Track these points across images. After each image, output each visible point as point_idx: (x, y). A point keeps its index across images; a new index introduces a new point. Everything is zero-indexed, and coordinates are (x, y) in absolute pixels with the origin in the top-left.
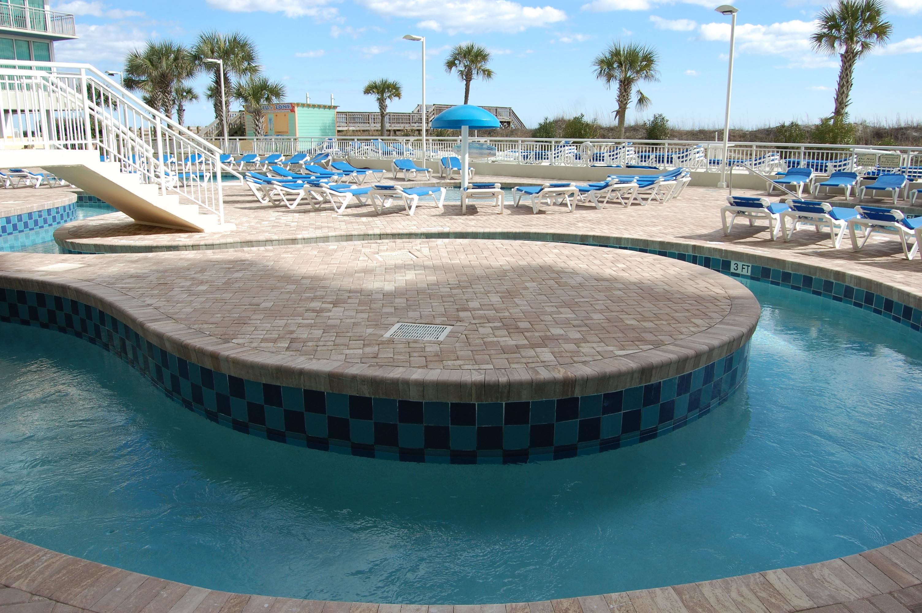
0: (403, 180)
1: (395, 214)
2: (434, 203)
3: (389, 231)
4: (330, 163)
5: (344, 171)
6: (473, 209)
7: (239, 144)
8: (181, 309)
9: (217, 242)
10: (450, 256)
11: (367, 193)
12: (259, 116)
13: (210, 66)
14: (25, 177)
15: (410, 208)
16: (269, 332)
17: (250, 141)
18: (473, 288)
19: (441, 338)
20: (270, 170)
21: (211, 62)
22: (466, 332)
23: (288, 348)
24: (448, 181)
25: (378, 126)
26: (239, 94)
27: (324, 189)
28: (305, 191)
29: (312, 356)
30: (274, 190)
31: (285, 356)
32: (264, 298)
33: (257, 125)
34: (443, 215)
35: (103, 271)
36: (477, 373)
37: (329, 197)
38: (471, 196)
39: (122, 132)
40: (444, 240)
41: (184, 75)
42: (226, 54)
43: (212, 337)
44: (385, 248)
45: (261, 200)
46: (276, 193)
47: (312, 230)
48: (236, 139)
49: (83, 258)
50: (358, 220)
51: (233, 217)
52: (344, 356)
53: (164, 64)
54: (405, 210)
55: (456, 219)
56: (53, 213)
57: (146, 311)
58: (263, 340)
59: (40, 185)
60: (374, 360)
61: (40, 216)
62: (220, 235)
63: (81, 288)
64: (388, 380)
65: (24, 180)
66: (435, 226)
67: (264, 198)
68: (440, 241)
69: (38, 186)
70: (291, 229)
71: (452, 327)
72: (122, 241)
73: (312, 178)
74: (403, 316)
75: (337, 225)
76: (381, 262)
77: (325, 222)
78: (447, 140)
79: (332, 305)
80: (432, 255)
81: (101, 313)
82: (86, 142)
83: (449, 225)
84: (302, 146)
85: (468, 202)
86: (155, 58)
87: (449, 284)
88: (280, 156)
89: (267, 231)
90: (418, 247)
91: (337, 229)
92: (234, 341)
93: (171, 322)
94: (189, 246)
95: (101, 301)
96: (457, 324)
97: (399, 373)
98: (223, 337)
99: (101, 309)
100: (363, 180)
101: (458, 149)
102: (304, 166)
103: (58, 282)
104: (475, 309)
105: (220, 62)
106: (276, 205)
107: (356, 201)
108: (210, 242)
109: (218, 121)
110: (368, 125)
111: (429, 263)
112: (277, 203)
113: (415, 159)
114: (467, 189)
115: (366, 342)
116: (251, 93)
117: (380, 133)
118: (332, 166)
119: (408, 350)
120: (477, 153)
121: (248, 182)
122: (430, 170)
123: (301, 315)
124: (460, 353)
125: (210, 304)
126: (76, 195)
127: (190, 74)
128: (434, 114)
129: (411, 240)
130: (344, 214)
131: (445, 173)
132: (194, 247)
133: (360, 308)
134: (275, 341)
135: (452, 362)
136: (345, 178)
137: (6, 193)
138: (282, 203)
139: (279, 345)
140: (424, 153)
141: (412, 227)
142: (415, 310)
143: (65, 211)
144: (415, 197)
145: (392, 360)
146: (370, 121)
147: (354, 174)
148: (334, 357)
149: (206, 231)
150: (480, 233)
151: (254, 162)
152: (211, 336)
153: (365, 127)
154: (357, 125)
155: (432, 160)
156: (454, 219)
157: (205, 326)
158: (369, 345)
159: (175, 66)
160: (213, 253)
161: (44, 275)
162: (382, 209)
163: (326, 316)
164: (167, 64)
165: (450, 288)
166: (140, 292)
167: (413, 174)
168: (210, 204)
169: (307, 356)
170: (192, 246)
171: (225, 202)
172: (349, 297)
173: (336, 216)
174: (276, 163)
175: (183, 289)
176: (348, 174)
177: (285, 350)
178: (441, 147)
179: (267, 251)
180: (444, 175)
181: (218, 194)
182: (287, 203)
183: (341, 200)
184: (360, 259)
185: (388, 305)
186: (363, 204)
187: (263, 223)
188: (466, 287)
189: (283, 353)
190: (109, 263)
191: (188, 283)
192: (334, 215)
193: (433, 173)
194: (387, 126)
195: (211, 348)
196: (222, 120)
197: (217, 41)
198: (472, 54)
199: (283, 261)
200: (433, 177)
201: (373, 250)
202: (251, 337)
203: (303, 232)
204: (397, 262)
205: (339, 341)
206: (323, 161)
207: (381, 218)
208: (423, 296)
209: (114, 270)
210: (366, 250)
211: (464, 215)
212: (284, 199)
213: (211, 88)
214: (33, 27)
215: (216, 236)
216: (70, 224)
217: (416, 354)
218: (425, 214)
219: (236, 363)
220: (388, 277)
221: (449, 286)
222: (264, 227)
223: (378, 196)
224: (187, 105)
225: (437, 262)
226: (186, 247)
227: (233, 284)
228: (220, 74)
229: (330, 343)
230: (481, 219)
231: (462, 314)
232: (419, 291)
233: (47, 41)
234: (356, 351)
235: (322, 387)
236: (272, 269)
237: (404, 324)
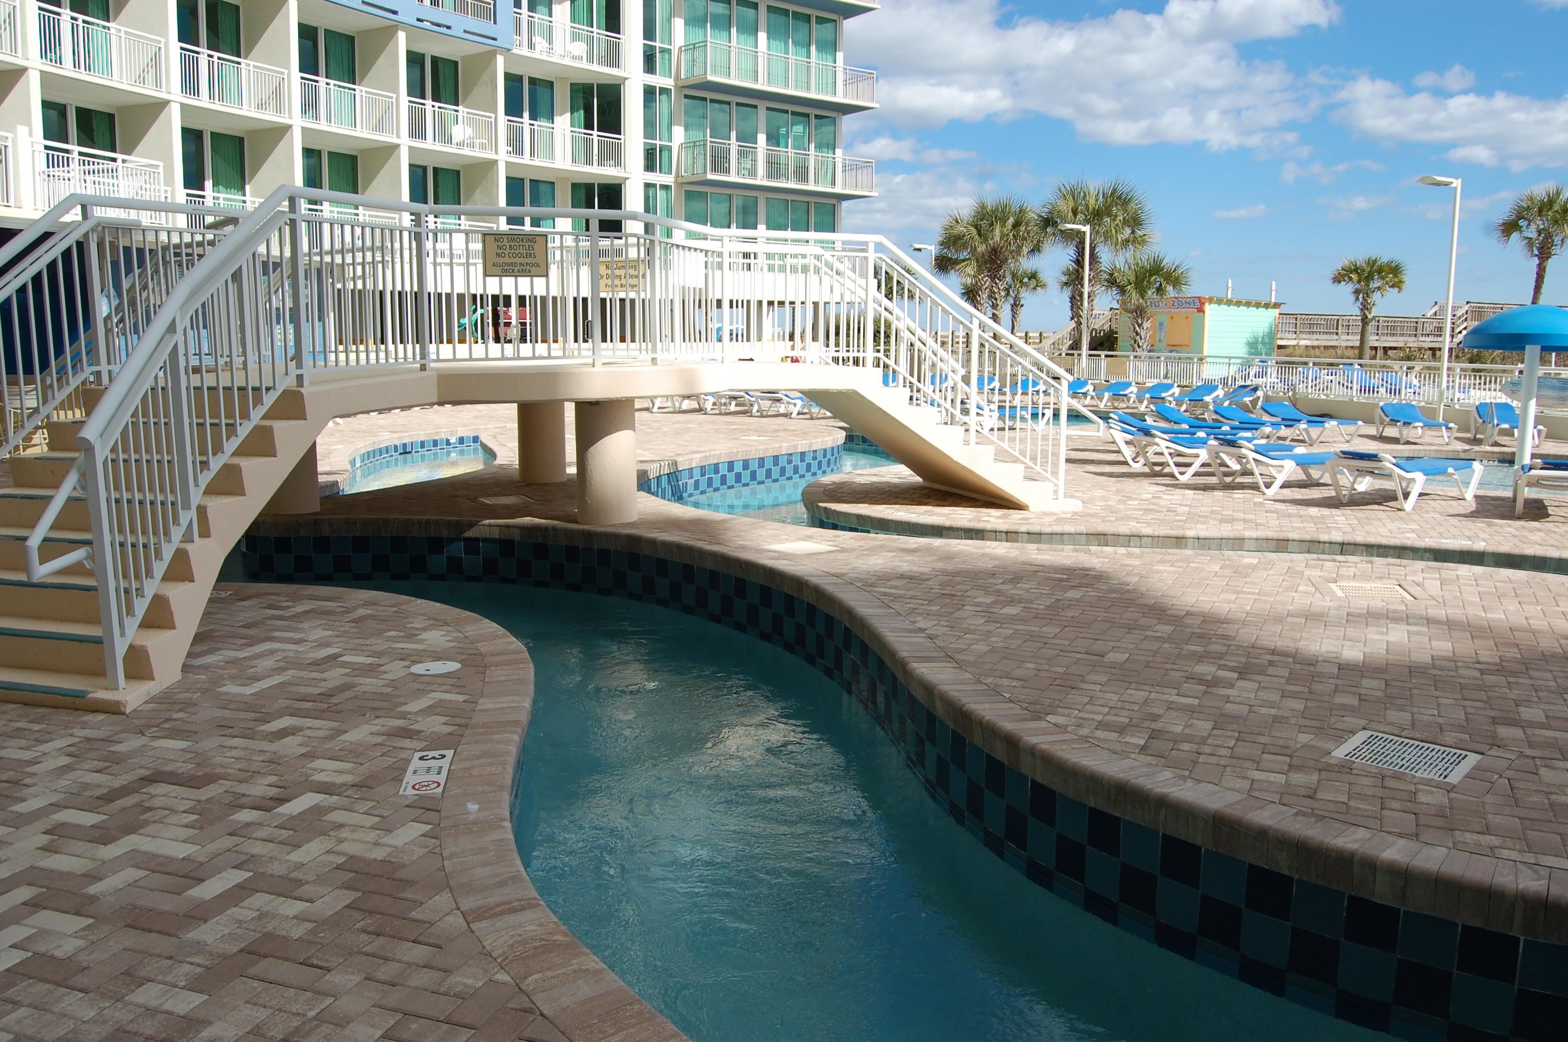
0: (1395, 441)
1: (1376, 507)
2: (1456, 489)
3: (1360, 538)
4: (1260, 403)
5: (1283, 419)
6: (1539, 509)
7: (1104, 363)
8: (970, 645)
9: (1048, 530)
10: (1484, 603)
11: (1323, 463)
12: (1142, 318)
13: (1069, 236)
14: (779, 400)
15: (1406, 495)
16: (1114, 711)
17: (1124, 359)
18: (1530, 678)
19: (1455, 778)
20: (1152, 411)
21: (1072, 230)
22: (1509, 773)
23: (1143, 749)
24: (1488, 448)
25: (1355, 341)
26: (1112, 282)
27: (1244, 451)
28: (1209, 452)
29: (1187, 773)
30: (1155, 447)
31: (1136, 764)
32: (1112, 644)
33: (1137, 334)
34: (1474, 515)
35: (861, 561)
36: (1530, 872)
37: (1252, 466)
38: (1536, 483)
39: (919, 339)
40: (1473, 567)
41: (1025, 250)
42: (1096, 217)
43: (1012, 705)
44: (1351, 572)
45: (1131, 462)
46: (1158, 450)
47: (1216, 523)
48: (1099, 356)
49: (835, 536)
50: (1302, 513)
51: (1080, 489)
52: (1246, 785)
53: (997, 232)
54: (1395, 498)
55: (1501, 526)
56: (809, 459)
57: (914, 640)
58: (1102, 725)
59: (798, 414)
60: (1308, 802)
61: (790, 462)
62: (1055, 518)
63: (824, 586)
64: (1332, 851)
65: (778, 405)
66: (1454, 537)
67: (1135, 458)
68: (1464, 570)
69: (794, 415)
70: (1178, 518)
71: (1479, 757)
72: (899, 513)
73: (1224, 428)
74: (1377, 718)
75: (1261, 518)
76: (1339, 599)
77: (1240, 511)
78: (1491, 371)
79: (1236, 675)
80: (1446, 597)
81: (848, 632)
82: (864, 355)
83: (1486, 536)
84: (1211, 371)
85: (1529, 493)
86: (984, 224)
87: (1478, 662)
88: (1171, 386)
89: (1135, 518)
90: (1419, 578)
91: (1261, 525)
92: (1049, 718)
93: (950, 665)
94: (1001, 532)
95: (849, 612)
96: (1491, 752)
97: (1356, 841)
98: (1032, 708)
99: (848, 625)
100: (1319, 436)
101: (1513, 389)
102: (1211, 407)
103: (793, 573)
104: (1532, 725)
105: (1086, 229)
106: (1156, 472)
107: (1303, 477)
108: (1035, 528)
109: (1073, 324)
110: (1335, 337)
111: (1440, 613)
112: (1157, 468)
113: (1422, 404)
114: (1530, 469)
115: (1295, 761)
116: (1132, 279)
117: (1357, 352)
118: (1262, 408)
119: (1380, 792)
120: (1553, 398)
121: (1111, 431)
122: (1451, 425)
123: (1176, 686)
124: (1494, 820)
125: (1019, 642)
126: (844, 433)
127: (1036, 249)
128: (1466, 319)
129: (1404, 562)
130: (1276, 498)
131: (1481, 433)
132: (1010, 536)
133: (1292, 688)
134: (1122, 730)
135: (1475, 836)
136: (1284, 432)
137: (749, 424)
138: (1167, 470)
139: (1128, 739)
140: (1441, 394)
141: (1408, 535)
142: (1401, 709)
143: (825, 457)
144: (1419, 477)
145: (1344, 808)
146: (1340, 331)
147: (1303, 426)
148: (1230, 781)
149: (1031, 508)
150: (1551, 559)
151: (1125, 395)
152: (1012, 701)
153: (1331, 340)
154: (1315, 337)
155: (1457, 407)
156: (1496, 525)
157: (1005, 682)
158: (1300, 768)
159: (1014, 235)
160: (1038, 549)
161: (775, 559)
162: (1351, 495)
163: (1224, 695)
164: (1002, 232)
165: (1480, 670)
166: (911, 606)
167: (1417, 431)
168: (1044, 464)
169: (1177, 771)
170: (1007, 533)
171: (1068, 461)
172: (1271, 664)
173: (1261, 500)
174: (1163, 398)
175: (979, 609)
176: (1291, 426)
177: (1137, 751)
178: (1478, 381)
179: (1129, 555)
180: (1478, 436)
181: (1059, 445)
182: (1175, 470)
183: (1273, 471)
184: (1300, 588)
185: (1347, 689)
186: (1314, 482)
187: (1130, 503)
188: (1515, 674)
189: (1133, 756)
190: (873, 550)
191: (989, 600)
192: (1259, 499)
193: (1459, 430)
194: (1373, 340)
195: (1008, 726)
196: (1081, 323)
197: (1085, 196)
198: (1556, 207)
199: (1157, 576)
200: (1456, 438)
201: (1325, 574)
202: (1080, 715)
203: (1199, 526)
204: (1371, 604)
205: (1241, 750)
206: (1247, 399)
207: (1347, 511)
208: (1420, 681)
209: (877, 561)
210: (1313, 573)
211: (1519, 518)
212: (1171, 463)
213: (1068, 270)
214: (816, 182)
215: (1047, 519)
216: (828, 479)
217: (1395, 805)
218: (1435, 511)
219: (1048, 760)
220: (1352, 632)
221: (1478, 666)
222: (1130, 509)
223: (1345, 470)
224: (1026, 297)
225: (1456, 613)
226: (995, 535)
227: (1063, 610)
228: (1083, 248)
229: (1224, 752)
230: (1556, 529)
231: (1503, 732)
232: (1414, 670)
233: (834, 201)
234: (1272, 777)
235: (1197, 838)
236: (1134, 591)
237: (1376, 734)
